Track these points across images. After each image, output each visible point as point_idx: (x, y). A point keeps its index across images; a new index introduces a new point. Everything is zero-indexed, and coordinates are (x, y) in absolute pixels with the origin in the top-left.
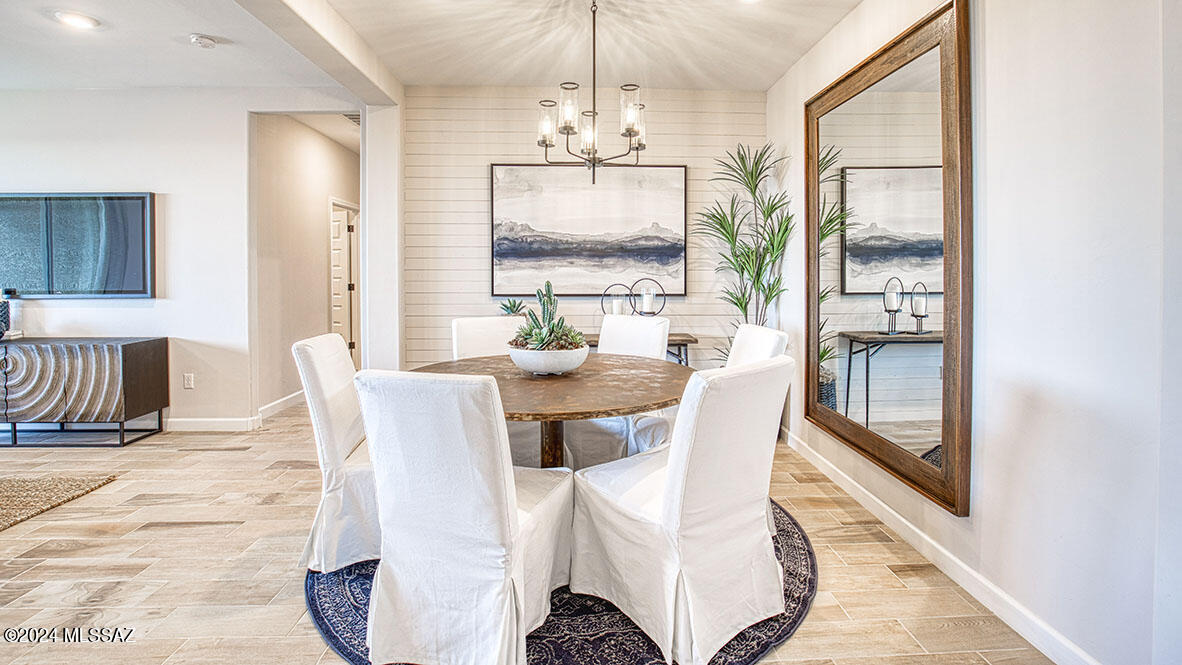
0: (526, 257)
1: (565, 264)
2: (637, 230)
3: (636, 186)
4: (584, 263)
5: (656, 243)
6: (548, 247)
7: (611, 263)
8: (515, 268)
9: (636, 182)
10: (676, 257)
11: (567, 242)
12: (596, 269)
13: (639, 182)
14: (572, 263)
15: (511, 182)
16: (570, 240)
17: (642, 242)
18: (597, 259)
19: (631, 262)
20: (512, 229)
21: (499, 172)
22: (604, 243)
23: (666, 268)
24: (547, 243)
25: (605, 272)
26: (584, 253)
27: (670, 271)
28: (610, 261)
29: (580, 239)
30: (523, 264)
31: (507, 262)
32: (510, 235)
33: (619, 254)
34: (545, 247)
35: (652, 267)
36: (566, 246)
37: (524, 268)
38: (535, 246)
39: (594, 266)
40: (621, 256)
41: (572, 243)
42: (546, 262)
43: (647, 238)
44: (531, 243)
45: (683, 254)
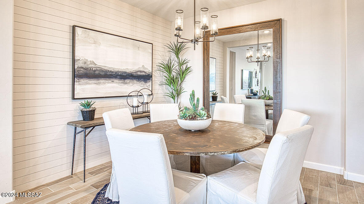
0: (92, 78)
1: (110, 82)
2: (137, 68)
3: (137, 49)
4: (118, 82)
5: (143, 74)
6: (102, 73)
7: (128, 82)
8: (87, 84)
9: (137, 47)
10: (149, 80)
11: (111, 72)
12: (122, 84)
13: (138, 48)
14: (113, 81)
15: (85, 37)
16: (112, 70)
17: (139, 73)
18: (123, 80)
19: (135, 81)
20: (85, 63)
21: (78, 31)
22: (125, 73)
23: (146, 84)
24: (102, 71)
25: (126, 86)
26: (118, 77)
27: (148, 85)
28: (127, 81)
29: (117, 70)
30: (90, 82)
31: (83, 81)
32: (84, 66)
33: (131, 78)
34: (101, 73)
35: (142, 84)
36: (111, 73)
37: (91, 84)
38: (97, 72)
39: (122, 83)
40: (131, 79)
41: (113, 72)
42: (102, 81)
43: (140, 71)
44: (95, 71)
45: (151, 79)
